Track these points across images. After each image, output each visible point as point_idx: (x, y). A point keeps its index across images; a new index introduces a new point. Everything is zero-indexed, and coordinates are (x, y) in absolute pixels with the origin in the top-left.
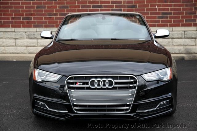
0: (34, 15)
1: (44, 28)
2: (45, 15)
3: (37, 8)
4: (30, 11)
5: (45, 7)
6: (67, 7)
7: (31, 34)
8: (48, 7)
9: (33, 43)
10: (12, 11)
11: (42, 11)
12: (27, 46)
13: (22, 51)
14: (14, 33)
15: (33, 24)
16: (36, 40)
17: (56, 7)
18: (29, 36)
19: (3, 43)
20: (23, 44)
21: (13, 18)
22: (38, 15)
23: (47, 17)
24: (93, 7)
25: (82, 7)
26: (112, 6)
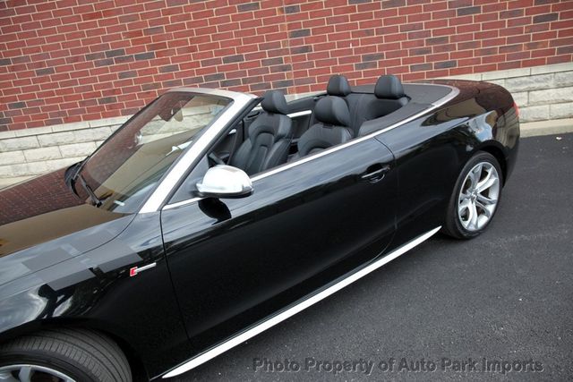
0: (118, 92)
2: (137, 89)
3: (120, 78)
4: (110, 85)
5: (134, 74)
6: (175, 68)
8: (141, 73)
10: (77, 90)
11: (130, 82)
14: (90, 130)
17: (154, 71)
19: (76, 150)
21: (82, 104)
22: (125, 90)
23: (142, 92)
24: (226, 60)
25: (205, 63)
26: (263, 55)
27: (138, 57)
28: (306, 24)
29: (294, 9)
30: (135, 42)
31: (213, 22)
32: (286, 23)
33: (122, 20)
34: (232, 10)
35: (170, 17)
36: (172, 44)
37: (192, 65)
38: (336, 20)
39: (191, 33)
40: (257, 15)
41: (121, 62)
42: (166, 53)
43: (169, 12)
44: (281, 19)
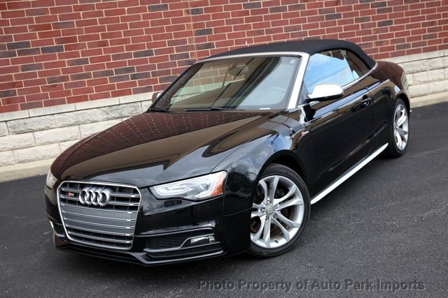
0: (19, 85)
1: (44, 108)
2: (42, 82)
3: (22, 70)
4: (10, 77)
5: (40, 67)
6: (85, 61)
7: (19, 124)
8: (47, 66)
9: (25, 141)
11: (34, 75)
12: (12, 150)
13: (4, 161)
15: (19, 104)
16: (31, 133)
17: (63, 64)
18: (14, 128)
20: (3, 146)
22: (27, 83)
23: (48, 85)
24: (136, 55)
25: (115, 57)
26: (171, 50)
27: (44, 50)
28: (208, 24)
29: (198, 11)
30: (42, 35)
31: (124, 19)
32: (192, 23)
33: (29, 13)
34: (143, 10)
35: (81, 13)
36: (82, 39)
37: (102, 59)
38: (234, 21)
39: (102, 29)
40: (166, 15)
41: (25, 54)
42: (76, 47)
43: (81, 8)
44: (188, 20)
